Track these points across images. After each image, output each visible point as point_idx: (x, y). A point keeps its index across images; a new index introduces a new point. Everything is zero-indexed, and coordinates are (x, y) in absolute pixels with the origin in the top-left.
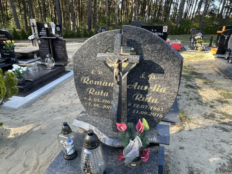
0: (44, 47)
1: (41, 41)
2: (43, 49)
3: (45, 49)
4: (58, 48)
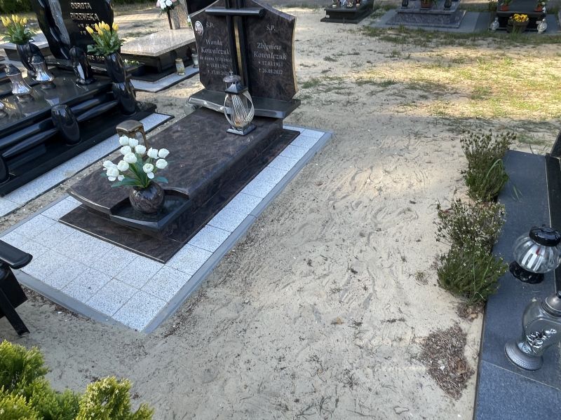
0: (213, 47)
1: (204, 25)
2: (211, 55)
3: (217, 55)
4: (262, 51)
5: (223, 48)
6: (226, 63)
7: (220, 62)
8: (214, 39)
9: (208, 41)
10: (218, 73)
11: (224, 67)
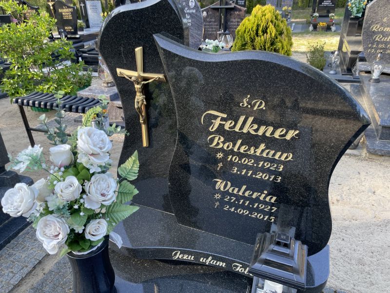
0: (210, 22)
1: (207, 13)
2: (209, 25)
3: (211, 25)
4: (232, 22)
5: (215, 22)
6: (215, 28)
7: (212, 28)
8: (211, 18)
9: (208, 20)
10: (211, 32)
11: (214, 30)
